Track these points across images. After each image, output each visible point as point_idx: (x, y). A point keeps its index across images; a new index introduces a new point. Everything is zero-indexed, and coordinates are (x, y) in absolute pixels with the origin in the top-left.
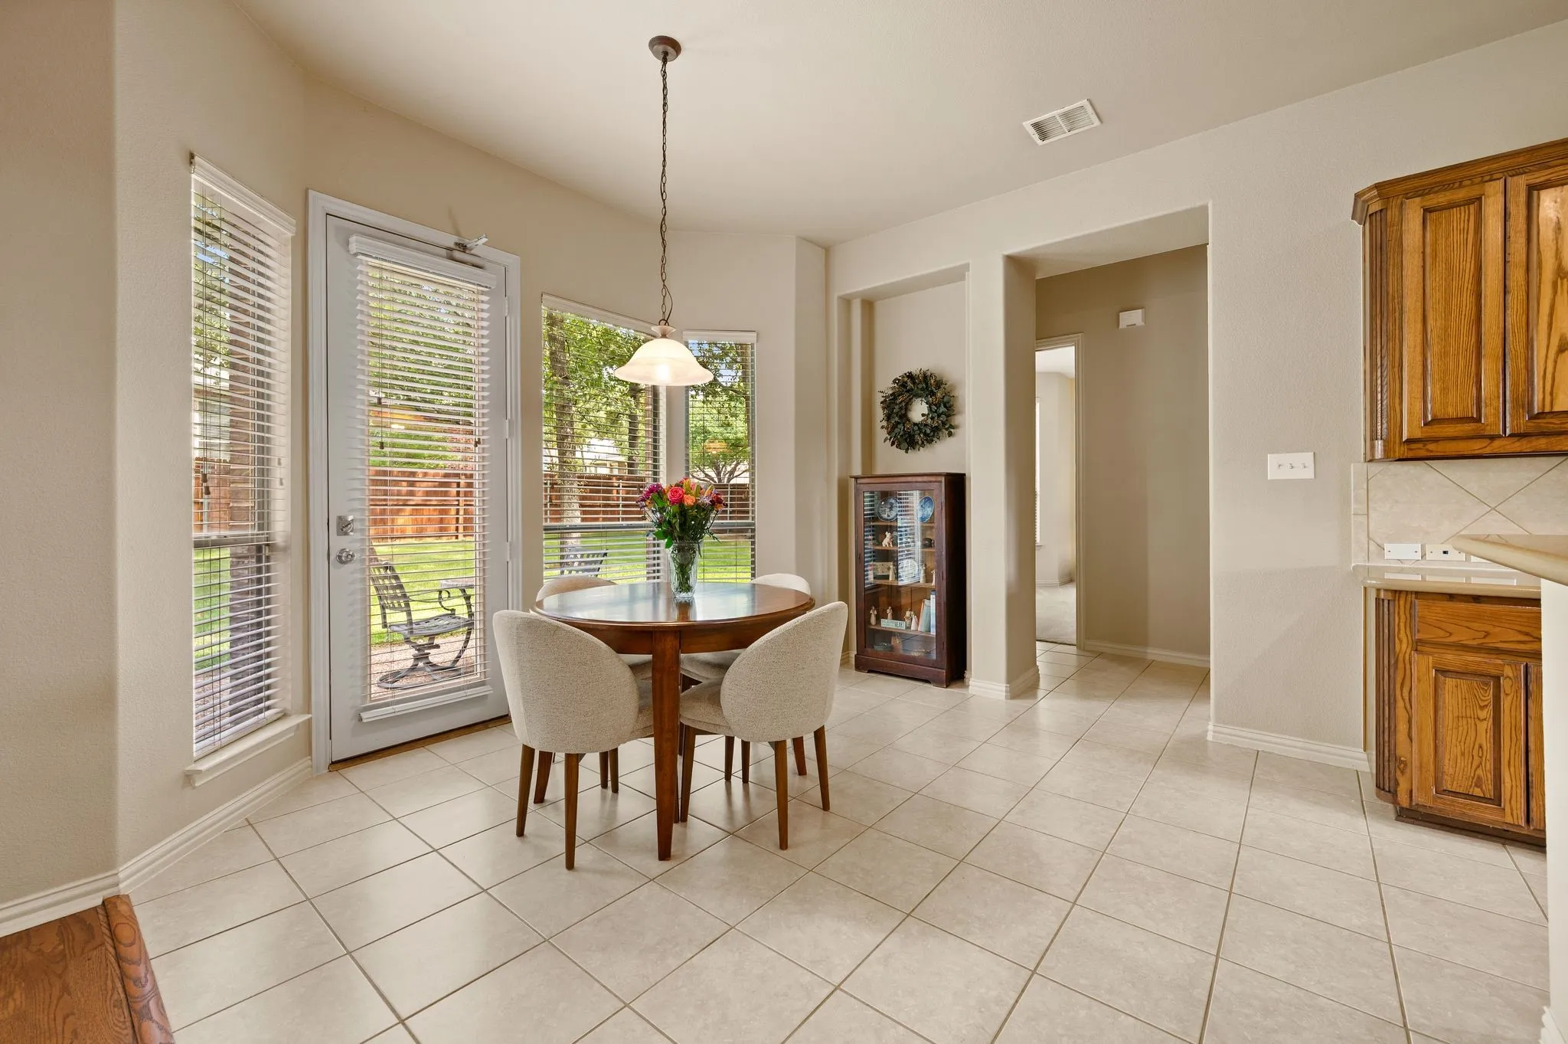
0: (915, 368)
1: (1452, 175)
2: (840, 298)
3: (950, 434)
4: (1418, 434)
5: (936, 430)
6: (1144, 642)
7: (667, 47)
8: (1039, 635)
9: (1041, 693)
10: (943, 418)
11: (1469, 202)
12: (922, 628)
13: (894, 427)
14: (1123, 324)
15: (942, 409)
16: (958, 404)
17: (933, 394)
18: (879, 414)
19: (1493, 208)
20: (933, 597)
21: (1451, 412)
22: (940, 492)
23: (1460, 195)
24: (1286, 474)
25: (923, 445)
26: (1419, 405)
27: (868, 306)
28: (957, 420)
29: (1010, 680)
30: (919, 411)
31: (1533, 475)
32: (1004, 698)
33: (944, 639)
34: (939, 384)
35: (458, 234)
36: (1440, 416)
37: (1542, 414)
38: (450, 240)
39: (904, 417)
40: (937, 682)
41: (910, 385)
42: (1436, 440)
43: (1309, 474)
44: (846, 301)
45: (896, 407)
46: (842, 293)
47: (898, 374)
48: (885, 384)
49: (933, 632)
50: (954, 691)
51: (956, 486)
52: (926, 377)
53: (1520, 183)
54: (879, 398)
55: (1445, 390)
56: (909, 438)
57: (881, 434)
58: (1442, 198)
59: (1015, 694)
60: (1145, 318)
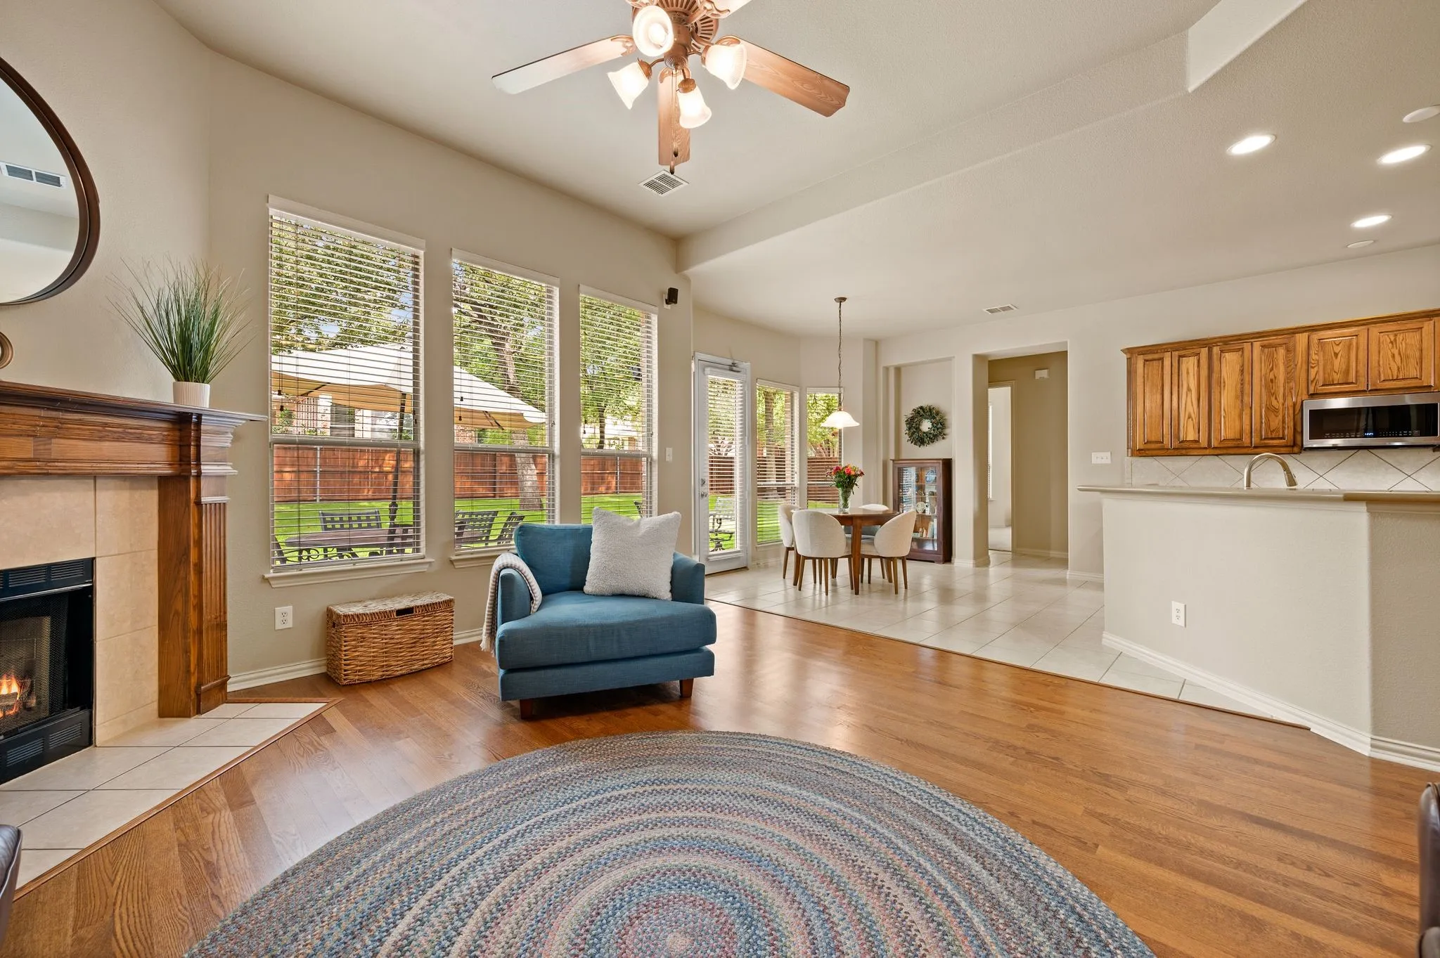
0: (925, 404)
1: (1154, 348)
2: (884, 367)
3: (943, 438)
4: (1142, 448)
5: (935, 436)
6: (1049, 549)
7: (842, 300)
8: (990, 547)
9: (991, 565)
10: (940, 430)
11: (1159, 359)
12: (929, 536)
13: (913, 433)
14: (1037, 377)
15: (939, 426)
16: (947, 423)
17: (934, 418)
18: (904, 427)
19: (1167, 362)
20: (935, 520)
21: (1153, 439)
22: (940, 468)
23: (1156, 356)
24: (1099, 461)
25: (929, 444)
26: (1142, 436)
27: (898, 370)
28: (947, 431)
29: (975, 558)
30: (926, 426)
31: (1191, 463)
32: (972, 565)
33: (941, 540)
34: (938, 413)
35: (732, 358)
36: (1150, 440)
37: (1183, 442)
38: (730, 362)
39: (918, 429)
40: (939, 562)
41: (922, 412)
42: (1148, 450)
43: (1109, 461)
44: (887, 369)
45: (913, 424)
46: (885, 365)
47: (916, 406)
48: (907, 412)
49: (935, 538)
50: (947, 565)
51: (947, 465)
52: (931, 409)
53: (1176, 353)
54: (904, 419)
55: (1151, 431)
56: (921, 439)
57: (905, 437)
58: (1150, 357)
59: (977, 565)
60: (1049, 374)
